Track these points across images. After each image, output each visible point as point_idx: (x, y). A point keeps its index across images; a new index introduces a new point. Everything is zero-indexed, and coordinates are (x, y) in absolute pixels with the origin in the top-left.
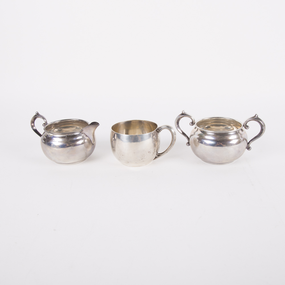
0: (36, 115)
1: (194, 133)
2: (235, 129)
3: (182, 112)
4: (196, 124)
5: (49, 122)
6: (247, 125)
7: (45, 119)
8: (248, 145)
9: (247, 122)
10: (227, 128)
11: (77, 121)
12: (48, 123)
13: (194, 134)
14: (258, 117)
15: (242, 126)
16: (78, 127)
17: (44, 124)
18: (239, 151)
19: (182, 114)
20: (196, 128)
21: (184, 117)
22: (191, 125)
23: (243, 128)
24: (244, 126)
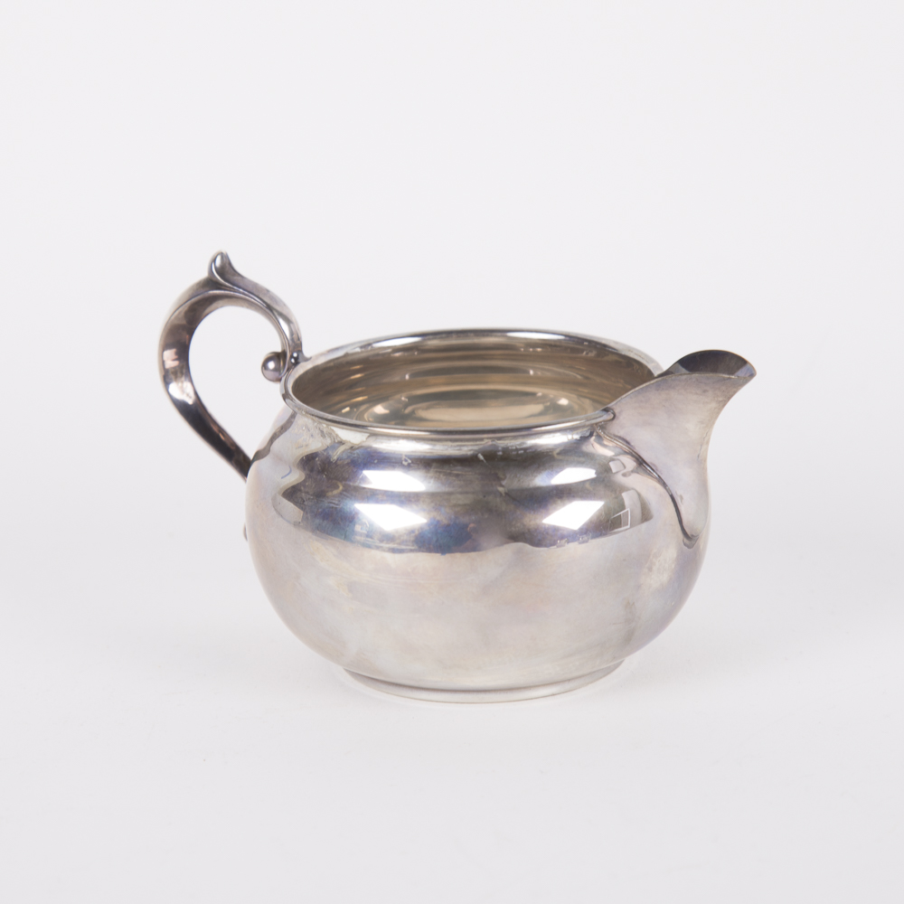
0: (210, 283)
5: (318, 348)
7: (288, 321)
11: (545, 344)
12: (307, 352)
16: (564, 402)
17: (278, 357)
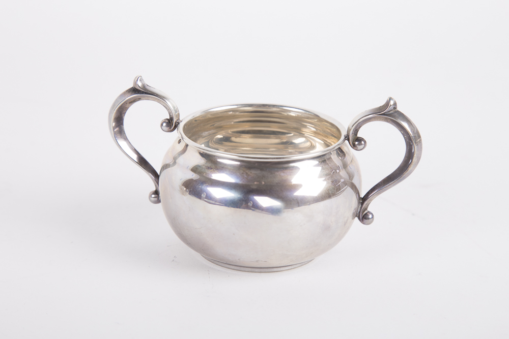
1: (175, 159)
2: (319, 149)
3: (135, 83)
4: (181, 126)
6: (359, 135)
8: (362, 204)
9: (358, 125)
10: (288, 144)
13: (175, 163)
14: (399, 108)
15: (343, 138)
18: (327, 228)
19: (134, 90)
20: (180, 142)
21: (139, 99)
22: (167, 129)
23: (347, 147)
24: (348, 140)
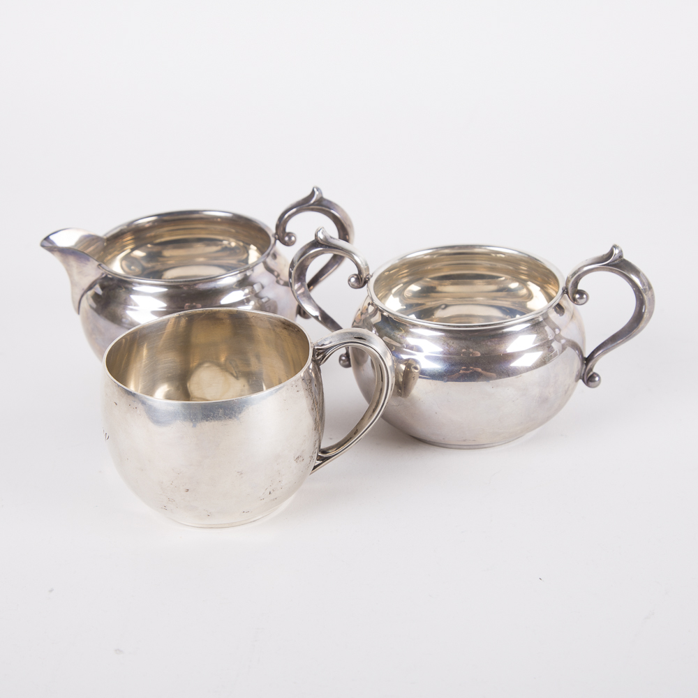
3: (316, 235)
4: (372, 281)
6: (580, 287)
8: (587, 365)
9: (578, 276)
14: (625, 257)
15: (561, 291)
19: (315, 244)
22: (355, 285)
24: (567, 293)
